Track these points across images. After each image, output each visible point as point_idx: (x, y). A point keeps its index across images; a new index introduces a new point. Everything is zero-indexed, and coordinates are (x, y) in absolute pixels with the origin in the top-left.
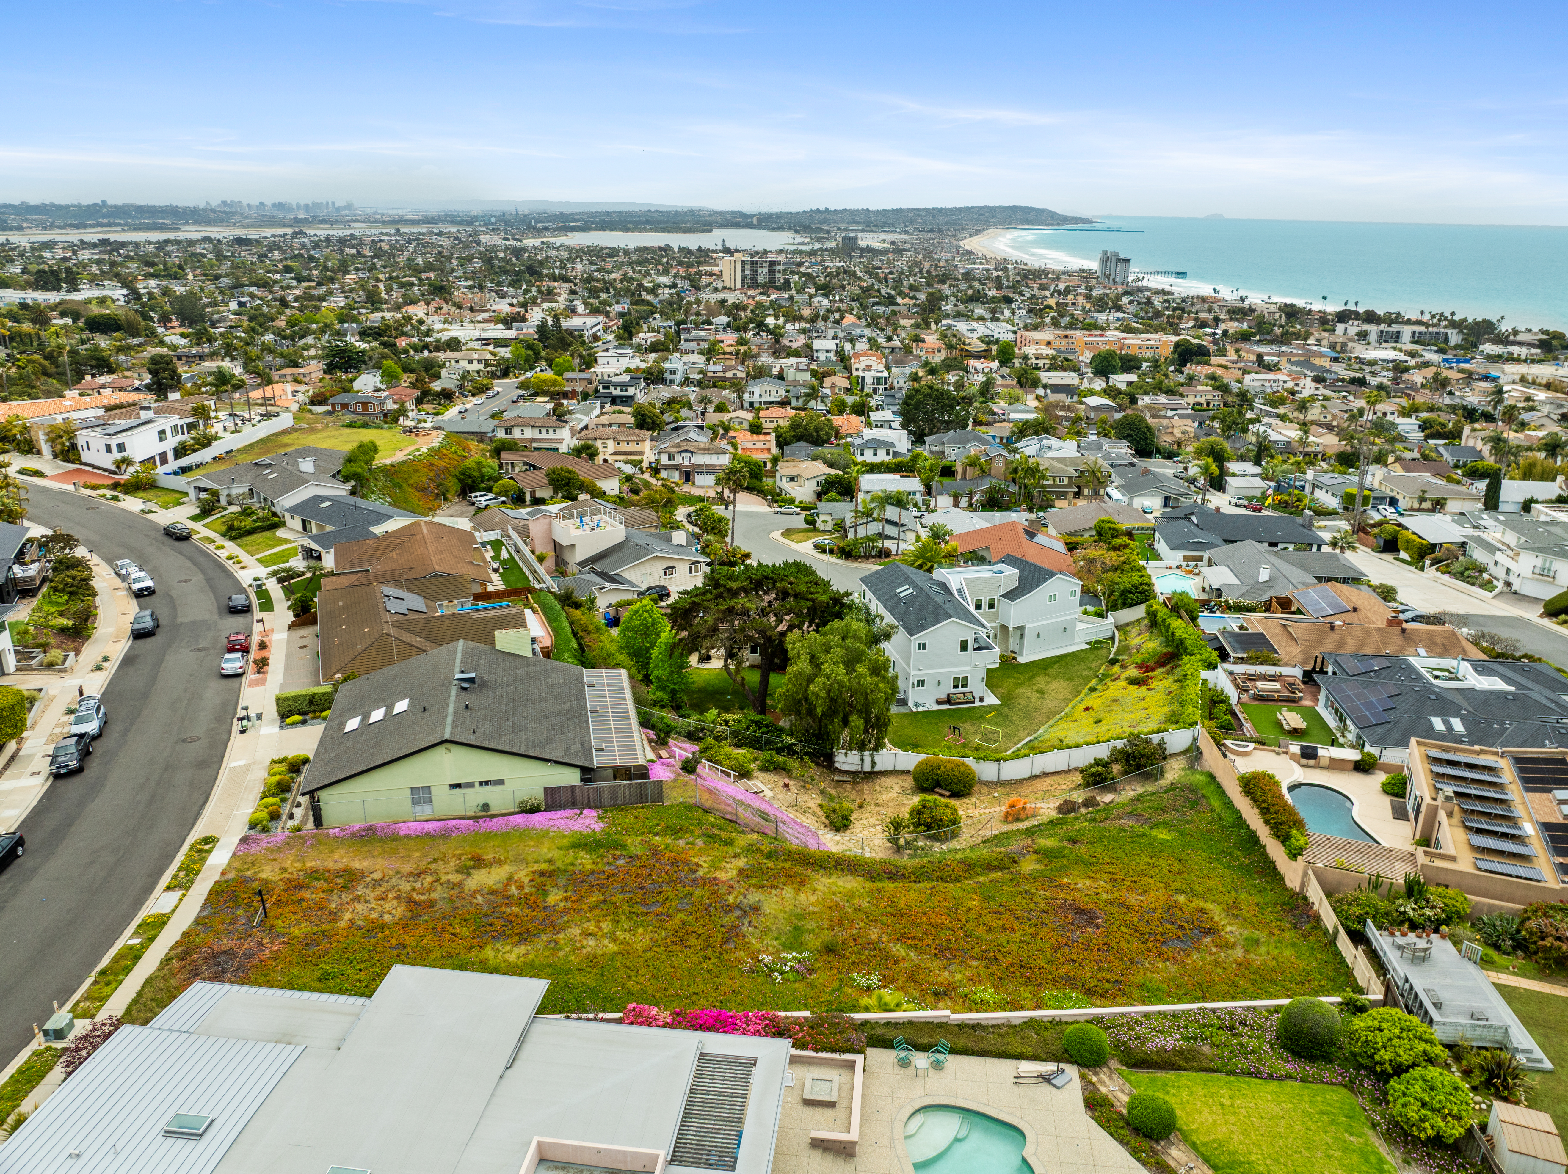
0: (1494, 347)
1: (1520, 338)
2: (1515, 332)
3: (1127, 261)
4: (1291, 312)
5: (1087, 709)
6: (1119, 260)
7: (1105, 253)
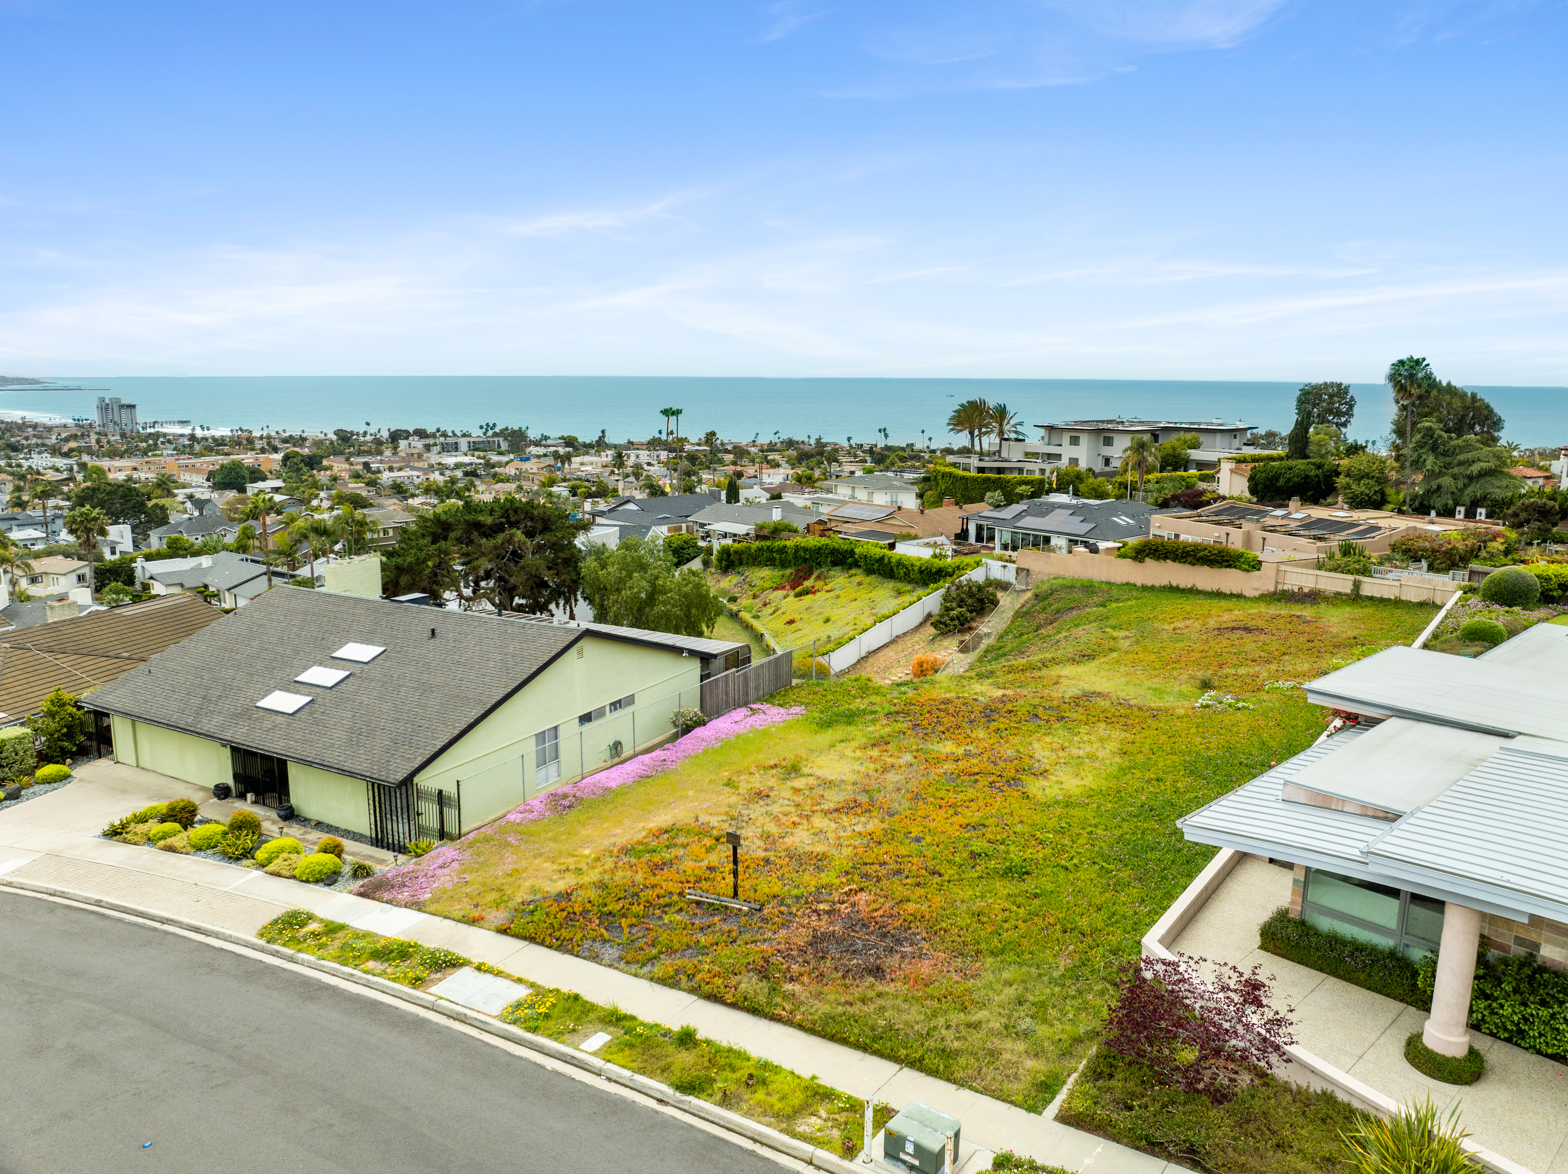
0: (538, 449)
1: (549, 442)
2: (546, 438)
3: (132, 407)
4: (345, 437)
5: (791, 622)
6: (122, 406)
7: (103, 400)
